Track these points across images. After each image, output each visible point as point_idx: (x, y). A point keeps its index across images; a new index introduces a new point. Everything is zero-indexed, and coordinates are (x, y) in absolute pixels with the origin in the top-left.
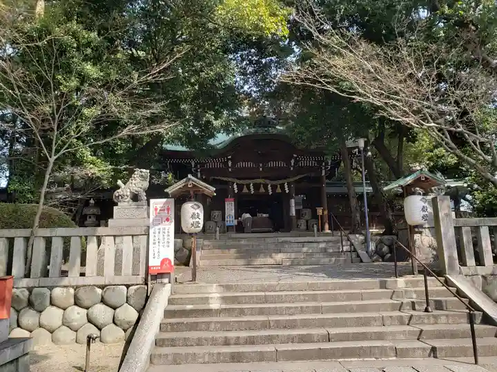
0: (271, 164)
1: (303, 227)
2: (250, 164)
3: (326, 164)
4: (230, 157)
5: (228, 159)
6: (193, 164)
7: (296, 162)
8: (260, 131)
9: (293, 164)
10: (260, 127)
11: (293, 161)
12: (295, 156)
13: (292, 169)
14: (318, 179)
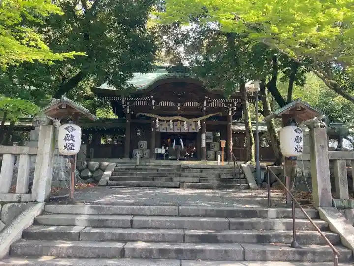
0: (187, 104)
1: (212, 157)
2: (171, 104)
3: (233, 105)
4: (153, 97)
5: (152, 99)
6: (123, 101)
7: (208, 103)
8: (178, 75)
9: (205, 105)
10: (178, 72)
11: (205, 102)
12: (206, 97)
13: (204, 109)
14: (226, 118)
